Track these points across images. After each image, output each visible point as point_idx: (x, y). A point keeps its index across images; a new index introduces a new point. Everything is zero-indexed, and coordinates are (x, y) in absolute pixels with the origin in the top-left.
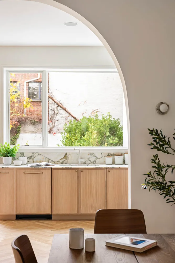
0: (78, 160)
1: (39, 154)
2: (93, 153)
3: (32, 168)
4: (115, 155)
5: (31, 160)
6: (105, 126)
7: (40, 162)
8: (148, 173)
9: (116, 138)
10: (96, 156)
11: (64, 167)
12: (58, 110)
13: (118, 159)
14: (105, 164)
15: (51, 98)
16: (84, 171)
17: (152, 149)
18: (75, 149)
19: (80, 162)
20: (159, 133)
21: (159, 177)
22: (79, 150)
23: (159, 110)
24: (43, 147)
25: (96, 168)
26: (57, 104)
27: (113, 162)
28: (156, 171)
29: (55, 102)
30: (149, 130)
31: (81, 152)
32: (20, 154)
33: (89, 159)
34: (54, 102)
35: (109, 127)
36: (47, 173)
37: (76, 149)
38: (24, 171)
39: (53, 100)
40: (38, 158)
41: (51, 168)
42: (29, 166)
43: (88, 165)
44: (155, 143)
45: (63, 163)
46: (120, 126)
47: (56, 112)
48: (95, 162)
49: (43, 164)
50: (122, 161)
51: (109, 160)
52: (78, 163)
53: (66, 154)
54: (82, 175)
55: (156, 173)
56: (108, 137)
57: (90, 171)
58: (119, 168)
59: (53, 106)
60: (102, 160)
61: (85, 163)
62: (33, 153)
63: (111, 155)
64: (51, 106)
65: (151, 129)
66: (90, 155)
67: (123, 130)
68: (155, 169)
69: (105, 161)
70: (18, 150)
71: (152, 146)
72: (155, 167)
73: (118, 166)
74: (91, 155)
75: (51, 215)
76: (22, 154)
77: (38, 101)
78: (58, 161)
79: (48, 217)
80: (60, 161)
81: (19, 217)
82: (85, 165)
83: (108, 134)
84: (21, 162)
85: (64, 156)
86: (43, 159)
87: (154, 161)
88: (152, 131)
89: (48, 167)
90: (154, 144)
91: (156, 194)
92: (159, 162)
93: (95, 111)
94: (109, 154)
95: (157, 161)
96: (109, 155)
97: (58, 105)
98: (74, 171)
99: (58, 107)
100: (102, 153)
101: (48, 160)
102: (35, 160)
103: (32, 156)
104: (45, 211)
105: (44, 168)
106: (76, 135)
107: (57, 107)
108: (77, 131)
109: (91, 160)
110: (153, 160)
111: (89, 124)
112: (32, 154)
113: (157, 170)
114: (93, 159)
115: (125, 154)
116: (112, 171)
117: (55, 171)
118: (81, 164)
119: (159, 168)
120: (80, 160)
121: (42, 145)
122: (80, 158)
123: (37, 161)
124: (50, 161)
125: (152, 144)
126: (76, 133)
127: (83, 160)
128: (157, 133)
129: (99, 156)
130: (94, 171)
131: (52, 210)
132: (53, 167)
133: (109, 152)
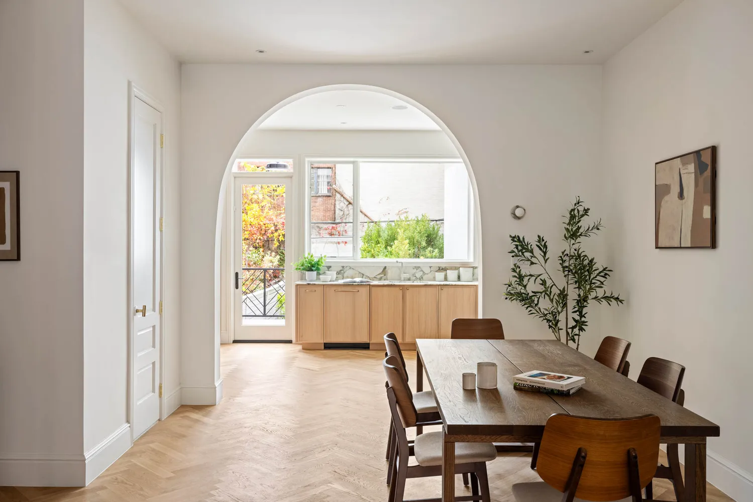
0: (400, 275)
1: (350, 268)
2: (419, 267)
3: (345, 285)
4: (447, 269)
5: (340, 276)
6: (420, 233)
7: (352, 278)
8: (507, 282)
9: (436, 250)
10: (423, 271)
11: (386, 284)
12: (349, 209)
13: (452, 275)
14: (435, 280)
15: (339, 193)
16: (411, 289)
17: (513, 256)
18: (397, 262)
19: (402, 279)
20: (521, 239)
21: (520, 287)
22: (402, 263)
23: (514, 214)
24: (354, 259)
25: (426, 286)
26: (348, 201)
27: (445, 278)
28: (516, 281)
29: (344, 197)
30: (511, 236)
31: (404, 265)
32: (326, 268)
33: (414, 275)
34: (342, 198)
35: (426, 235)
36: (364, 291)
37: (399, 261)
38: (334, 288)
39: (342, 196)
40: (349, 272)
41: (369, 285)
42: (341, 282)
43: (413, 282)
44: (516, 250)
45: (380, 279)
46: (440, 233)
47: (346, 212)
48: (422, 278)
49: (358, 280)
50: (457, 277)
51: (440, 276)
52: (400, 280)
53: (385, 268)
54: (408, 294)
55: (516, 283)
56: (424, 248)
57: (418, 289)
58: (455, 285)
59: (342, 204)
60: (430, 276)
61: (409, 279)
62: (343, 267)
63: (442, 269)
64: (339, 204)
65: (513, 235)
66: (415, 269)
67: (444, 239)
68: (516, 279)
69: (434, 278)
70: (324, 263)
71: (513, 254)
72: (515, 276)
73: (454, 283)
74: (417, 270)
75: (368, 344)
76: (329, 268)
77: (314, 195)
78: (375, 277)
79: (365, 346)
80: (377, 277)
81: (328, 346)
82: (409, 281)
83: (424, 244)
84: (329, 277)
85: (382, 271)
86: (356, 274)
87: (514, 271)
88: (514, 237)
89: (365, 283)
90: (515, 252)
91: (516, 305)
92: (520, 271)
93: (402, 211)
94: (439, 268)
95: (518, 270)
96: (439, 270)
97: (348, 203)
98: (397, 289)
99: (349, 206)
100: (430, 267)
101: (362, 275)
102: (345, 275)
103: (341, 271)
104: (362, 339)
105: (361, 285)
106: (379, 245)
107: (347, 205)
108: (380, 240)
109: (417, 275)
110: (513, 269)
111: (398, 230)
112: (341, 268)
113: (518, 280)
114: (419, 275)
115: (461, 268)
116: (445, 289)
117: (373, 289)
118: (404, 280)
119: (521, 278)
120: (404, 276)
121: (353, 256)
122: (402, 273)
123: (347, 277)
124: (364, 276)
125: (513, 252)
126: (377, 242)
127: (407, 276)
128: (519, 240)
129: (427, 270)
130: (423, 289)
131: (370, 339)
132: (371, 284)
133: (440, 266)
